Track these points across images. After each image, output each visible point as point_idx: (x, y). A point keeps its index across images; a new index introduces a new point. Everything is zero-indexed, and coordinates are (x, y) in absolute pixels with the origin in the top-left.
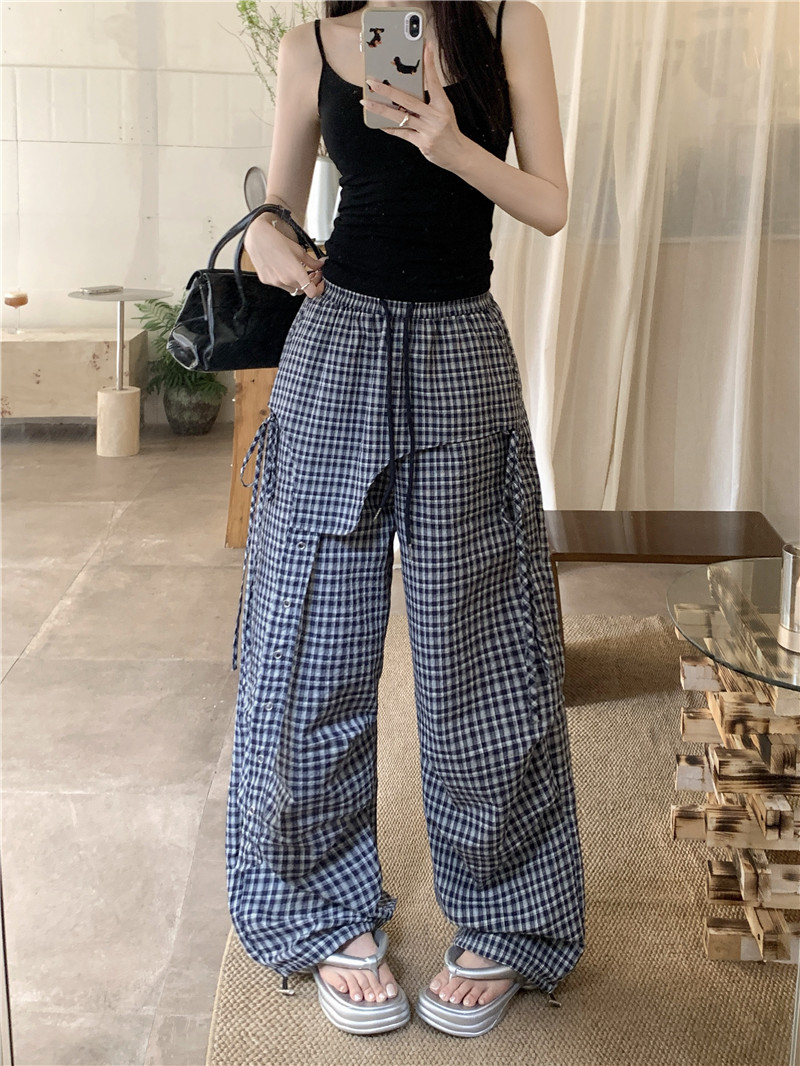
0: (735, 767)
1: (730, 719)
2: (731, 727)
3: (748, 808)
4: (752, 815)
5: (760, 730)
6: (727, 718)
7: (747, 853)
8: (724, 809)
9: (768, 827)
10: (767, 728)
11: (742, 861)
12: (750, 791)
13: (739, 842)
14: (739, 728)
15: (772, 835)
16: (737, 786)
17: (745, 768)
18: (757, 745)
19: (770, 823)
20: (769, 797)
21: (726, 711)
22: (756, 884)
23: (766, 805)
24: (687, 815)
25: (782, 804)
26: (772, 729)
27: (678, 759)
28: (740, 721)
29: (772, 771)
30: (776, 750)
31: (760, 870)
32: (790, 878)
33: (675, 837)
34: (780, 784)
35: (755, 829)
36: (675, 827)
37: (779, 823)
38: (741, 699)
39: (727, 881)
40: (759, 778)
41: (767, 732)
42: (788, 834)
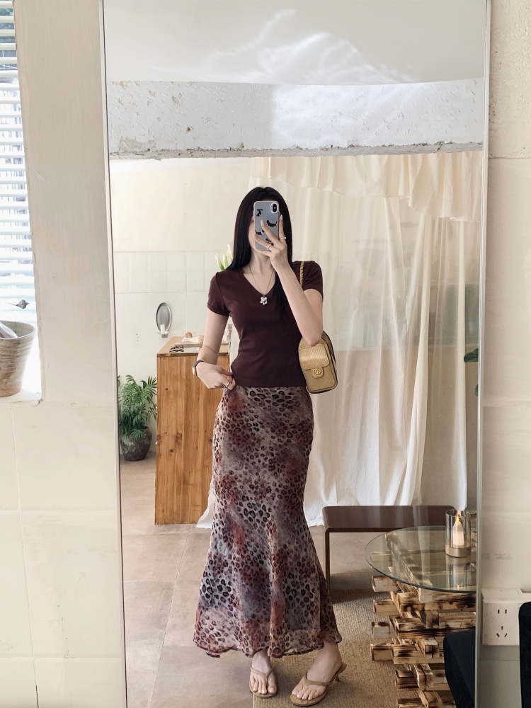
0: (407, 627)
2: (405, 609)
3: (416, 645)
4: (418, 648)
5: (420, 609)
6: (402, 605)
7: (419, 666)
8: (403, 646)
9: (426, 653)
10: (424, 608)
11: (417, 670)
12: (416, 637)
13: (412, 661)
14: (409, 608)
15: (430, 657)
16: (410, 636)
19: (427, 651)
20: (427, 639)
21: (401, 601)
22: (425, 680)
23: (425, 643)
24: (380, 648)
25: (433, 642)
26: (426, 608)
27: (373, 624)
28: (409, 606)
29: (427, 627)
30: (429, 617)
31: (426, 674)
32: (440, 675)
33: (373, 659)
34: (431, 633)
35: (420, 654)
36: (373, 655)
37: (432, 651)
38: (410, 595)
39: (409, 680)
40: (421, 631)
41: (423, 610)
42: (437, 655)
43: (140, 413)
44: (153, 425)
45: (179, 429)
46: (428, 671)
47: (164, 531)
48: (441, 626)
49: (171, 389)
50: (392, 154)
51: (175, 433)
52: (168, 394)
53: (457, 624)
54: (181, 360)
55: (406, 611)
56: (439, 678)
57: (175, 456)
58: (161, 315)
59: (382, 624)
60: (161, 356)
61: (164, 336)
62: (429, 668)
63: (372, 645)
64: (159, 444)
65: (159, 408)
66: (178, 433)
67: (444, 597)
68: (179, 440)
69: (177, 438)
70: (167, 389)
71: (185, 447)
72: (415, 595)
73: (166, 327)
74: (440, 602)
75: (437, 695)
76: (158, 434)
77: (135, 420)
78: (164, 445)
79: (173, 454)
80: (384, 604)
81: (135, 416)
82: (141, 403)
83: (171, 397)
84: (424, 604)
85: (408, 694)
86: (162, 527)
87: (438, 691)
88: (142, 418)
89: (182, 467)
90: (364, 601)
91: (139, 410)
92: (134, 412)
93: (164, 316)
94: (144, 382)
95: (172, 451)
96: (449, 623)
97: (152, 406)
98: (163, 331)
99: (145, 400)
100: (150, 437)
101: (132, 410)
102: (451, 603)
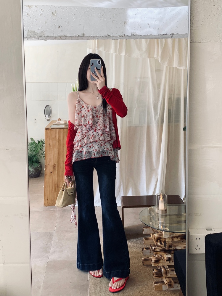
0: (158, 249)
1: (156, 239)
2: (157, 241)
3: (162, 257)
4: (163, 259)
7: (163, 267)
8: (156, 258)
9: (167, 261)
12: (162, 254)
13: (160, 264)
14: (159, 241)
15: (168, 262)
16: (159, 253)
17: (161, 249)
18: (163, 244)
19: (167, 260)
20: (167, 254)
21: (155, 237)
22: (166, 273)
23: (166, 256)
24: (146, 260)
25: (170, 256)
26: (166, 240)
27: (143, 249)
28: (159, 239)
29: (167, 249)
30: (167, 245)
31: (167, 270)
32: (172, 270)
33: (143, 265)
34: (169, 252)
35: (164, 261)
36: (143, 263)
37: (169, 259)
38: (159, 235)
39: (159, 273)
40: (164, 251)
41: (165, 241)
42: (171, 262)
43: (37, 155)
44: (43, 161)
45: (55, 162)
46: (167, 269)
47: (48, 209)
48: (173, 248)
49: (51, 144)
50: (151, 39)
51: (53, 164)
52: (50, 146)
53: (180, 247)
54: (56, 131)
55: (157, 242)
56: (172, 272)
57: (53, 175)
58: (47, 111)
59: (147, 249)
60: (47, 129)
61: (48, 120)
62: (168, 267)
63: (143, 258)
64: (46, 170)
65: (46, 153)
66: (54, 164)
67: (174, 235)
68: (55, 168)
69: (54, 166)
70: (49, 144)
71: (58, 171)
72: (162, 235)
73: (49, 116)
74: (172, 238)
75: (171, 279)
76: (45, 165)
77: (34, 159)
78: (48, 170)
79: (52, 174)
80: (148, 239)
81: (34, 157)
82: (37, 151)
83: (52, 147)
84: (165, 239)
85: (159, 279)
86: (47, 207)
87: (172, 278)
88: (38, 158)
89: (57, 180)
90: (139, 239)
91: (36, 154)
92: (34, 155)
93: (48, 111)
94: (39, 141)
95: (52, 172)
96: (176, 247)
97: (42, 152)
98: (47, 118)
99: (39, 150)
100: (41, 166)
101: (33, 154)
102: (177, 238)
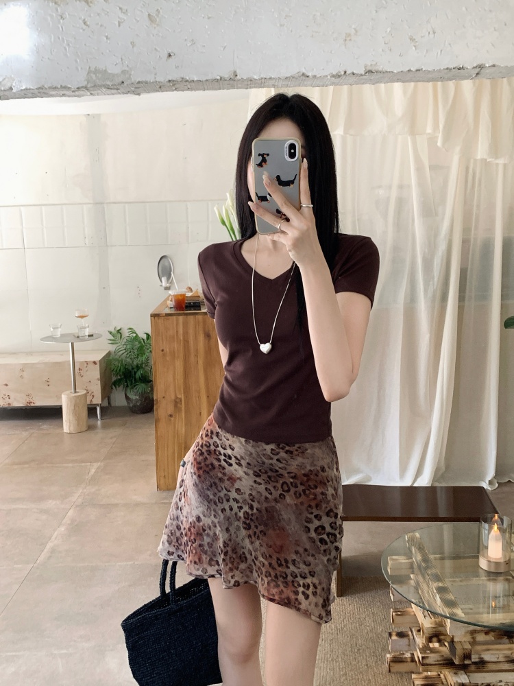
0: (433, 658)
1: (427, 635)
5: (450, 640)
12: (443, 670)
14: (435, 639)
17: (439, 659)
18: (448, 646)
20: (455, 673)
21: (425, 631)
23: (454, 678)
25: (464, 679)
27: (390, 634)
28: (436, 636)
29: (457, 661)
30: (459, 651)
33: (390, 672)
34: (462, 668)
36: (389, 666)
41: (453, 641)
43: (144, 366)
45: (178, 393)
48: (475, 658)
51: (173, 397)
52: (164, 355)
53: (493, 656)
55: (431, 641)
57: (175, 421)
58: (163, 267)
60: (155, 316)
61: (166, 289)
63: (388, 656)
64: (158, 410)
66: (177, 398)
68: (179, 405)
69: (177, 402)
70: (163, 351)
71: (186, 412)
72: (443, 626)
74: (473, 633)
78: (162, 410)
79: (172, 419)
80: (403, 614)
81: (138, 370)
83: (168, 359)
84: (453, 636)
86: (164, 494)
88: (146, 372)
89: (184, 433)
91: (142, 363)
92: (137, 366)
93: (165, 269)
94: (148, 335)
95: (171, 416)
96: (482, 656)
98: (164, 283)
101: (135, 363)
102: (487, 633)
